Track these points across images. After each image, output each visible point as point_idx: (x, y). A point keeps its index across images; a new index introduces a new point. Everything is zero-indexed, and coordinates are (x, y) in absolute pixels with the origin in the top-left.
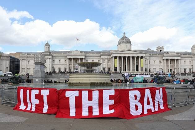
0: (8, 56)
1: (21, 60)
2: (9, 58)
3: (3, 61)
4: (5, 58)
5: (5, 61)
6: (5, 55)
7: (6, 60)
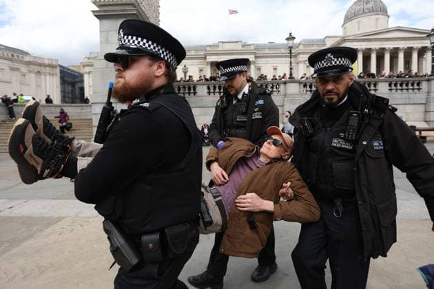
0: (54, 63)
1: (86, 73)
2: (58, 71)
3: (43, 77)
4: (48, 68)
5: (48, 77)
6: (46, 62)
7: (50, 74)
